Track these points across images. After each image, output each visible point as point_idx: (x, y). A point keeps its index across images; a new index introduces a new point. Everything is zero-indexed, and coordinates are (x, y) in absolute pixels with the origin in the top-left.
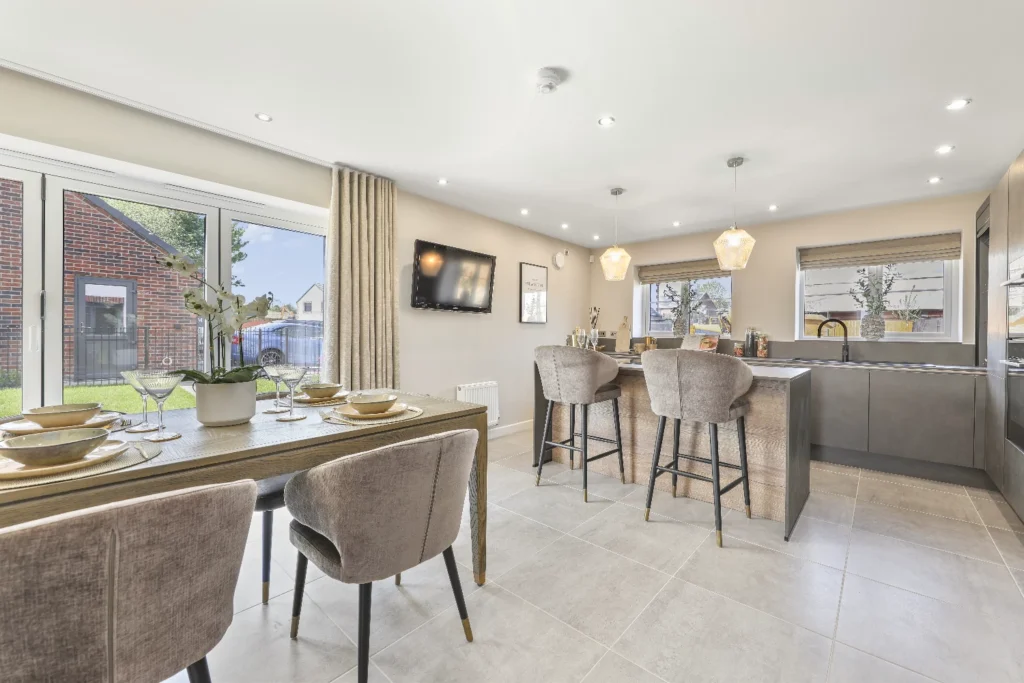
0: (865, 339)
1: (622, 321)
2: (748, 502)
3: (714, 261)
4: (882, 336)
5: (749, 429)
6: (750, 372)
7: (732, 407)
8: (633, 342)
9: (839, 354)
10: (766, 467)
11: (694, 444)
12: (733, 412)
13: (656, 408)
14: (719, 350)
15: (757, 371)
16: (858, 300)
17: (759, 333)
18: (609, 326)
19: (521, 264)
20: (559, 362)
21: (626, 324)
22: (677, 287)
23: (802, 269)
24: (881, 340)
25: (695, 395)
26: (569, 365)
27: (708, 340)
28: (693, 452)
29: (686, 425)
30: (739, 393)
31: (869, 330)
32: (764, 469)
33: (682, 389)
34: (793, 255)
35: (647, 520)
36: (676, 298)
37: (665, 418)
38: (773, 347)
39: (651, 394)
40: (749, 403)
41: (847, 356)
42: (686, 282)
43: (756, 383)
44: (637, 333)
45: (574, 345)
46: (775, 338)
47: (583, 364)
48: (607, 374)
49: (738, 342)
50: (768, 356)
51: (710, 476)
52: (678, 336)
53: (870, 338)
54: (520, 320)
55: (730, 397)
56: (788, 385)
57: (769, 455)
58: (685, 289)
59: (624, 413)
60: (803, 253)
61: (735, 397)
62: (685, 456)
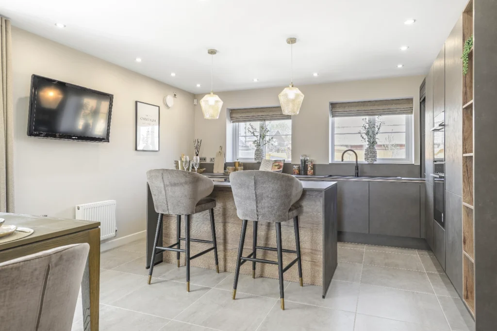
0: (366, 162)
1: (219, 150)
2: (301, 275)
3: (279, 108)
4: (375, 160)
5: (301, 224)
6: (301, 186)
7: (290, 210)
8: (226, 165)
9: (353, 172)
10: (312, 249)
11: (267, 238)
12: (291, 213)
13: (240, 214)
14: (284, 171)
15: (305, 184)
16: (363, 138)
17: (308, 158)
18: (208, 154)
19: (136, 102)
20: (167, 182)
21: (222, 152)
22: (257, 125)
23: (333, 116)
24: (375, 163)
25: (266, 203)
26: (175, 185)
27: (277, 164)
28: (266, 244)
29: (262, 225)
30: (294, 200)
31: (369, 156)
32: (310, 251)
33: (258, 199)
34: (327, 107)
35: (234, 298)
36: (256, 134)
37: (246, 221)
38: (317, 168)
39: (236, 203)
40: (301, 206)
41: (358, 173)
42: (262, 122)
43: (305, 192)
44: (229, 159)
45: (180, 169)
46: (318, 162)
47: (186, 183)
48: (205, 190)
49: (296, 165)
50: (314, 174)
51: (277, 261)
52: (258, 161)
53: (369, 162)
54: (136, 149)
55: (289, 202)
56: (323, 193)
57: (313, 241)
58: (262, 127)
59: (218, 220)
60: (333, 105)
61: (291, 204)
62: (260, 248)
